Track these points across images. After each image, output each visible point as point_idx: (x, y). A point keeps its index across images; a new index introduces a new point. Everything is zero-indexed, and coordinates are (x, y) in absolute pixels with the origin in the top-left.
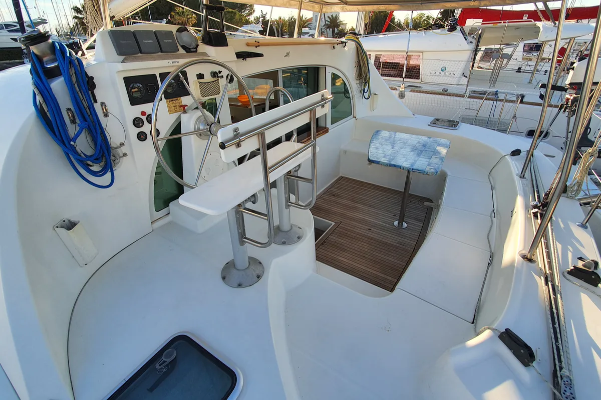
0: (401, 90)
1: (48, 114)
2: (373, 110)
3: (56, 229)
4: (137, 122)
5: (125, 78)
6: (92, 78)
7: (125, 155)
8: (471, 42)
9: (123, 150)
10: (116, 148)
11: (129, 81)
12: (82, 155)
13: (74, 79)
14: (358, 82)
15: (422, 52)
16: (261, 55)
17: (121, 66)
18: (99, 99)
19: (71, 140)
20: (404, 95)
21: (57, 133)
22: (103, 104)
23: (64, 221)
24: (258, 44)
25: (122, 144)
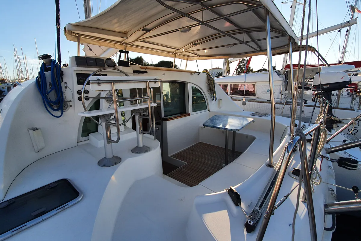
0: (243, 101)
1: (40, 82)
2: (220, 108)
3: (29, 130)
4: (79, 92)
5: (77, 74)
6: (63, 72)
7: (71, 106)
8: (283, 77)
9: (71, 103)
10: (67, 102)
11: (78, 75)
12: (50, 100)
13: (55, 71)
14: (209, 92)
15: (255, 82)
16: (146, 72)
17: (76, 68)
18: (65, 80)
19: (46, 93)
20: (246, 104)
21: (42, 90)
22: (66, 83)
23: (34, 128)
24: (147, 68)
25: (71, 101)
